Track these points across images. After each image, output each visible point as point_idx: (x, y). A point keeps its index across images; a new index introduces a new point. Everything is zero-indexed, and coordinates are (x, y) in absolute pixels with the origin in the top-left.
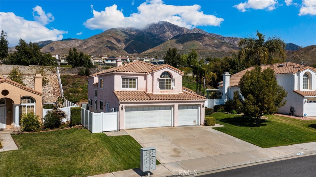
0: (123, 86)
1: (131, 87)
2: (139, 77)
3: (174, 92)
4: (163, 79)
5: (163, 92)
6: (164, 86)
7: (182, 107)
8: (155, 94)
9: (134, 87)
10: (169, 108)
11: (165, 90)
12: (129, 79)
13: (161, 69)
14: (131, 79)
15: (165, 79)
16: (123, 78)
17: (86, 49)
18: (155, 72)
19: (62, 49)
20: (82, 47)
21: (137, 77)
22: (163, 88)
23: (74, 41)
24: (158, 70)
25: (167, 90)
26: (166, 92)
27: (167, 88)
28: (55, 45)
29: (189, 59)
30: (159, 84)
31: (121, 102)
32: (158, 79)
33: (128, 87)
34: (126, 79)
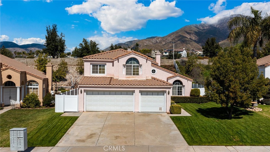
0: (93, 72)
1: (100, 72)
2: (107, 63)
3: (141, 78)
4: (130, 65)
5: (129, 78)
6: (131, 71)
7: (146, 93)
8: (120, 79)
9: (104, 72)
10: (131, 93)
11: (132, 76)
12: (98, 66)
13: (125, 55)
14: (100, 66)
15: (133, 65)
16: (92, 65)
17: (164, 44)
18: (120, 58)
19: (146, 46)
20: (162, 43)
21: (106, 64)
22: (131, 74)
23: (155, 38)
24: (123, 56)
25: (134, 76)
26: (132, 78)
27: (134, 74)
28: (141, 43)
29: (242, 47)
30: (126, 70)
31: (79, 86)
32: (123, 65)
33: (98, 73)
34: (96, 65)
